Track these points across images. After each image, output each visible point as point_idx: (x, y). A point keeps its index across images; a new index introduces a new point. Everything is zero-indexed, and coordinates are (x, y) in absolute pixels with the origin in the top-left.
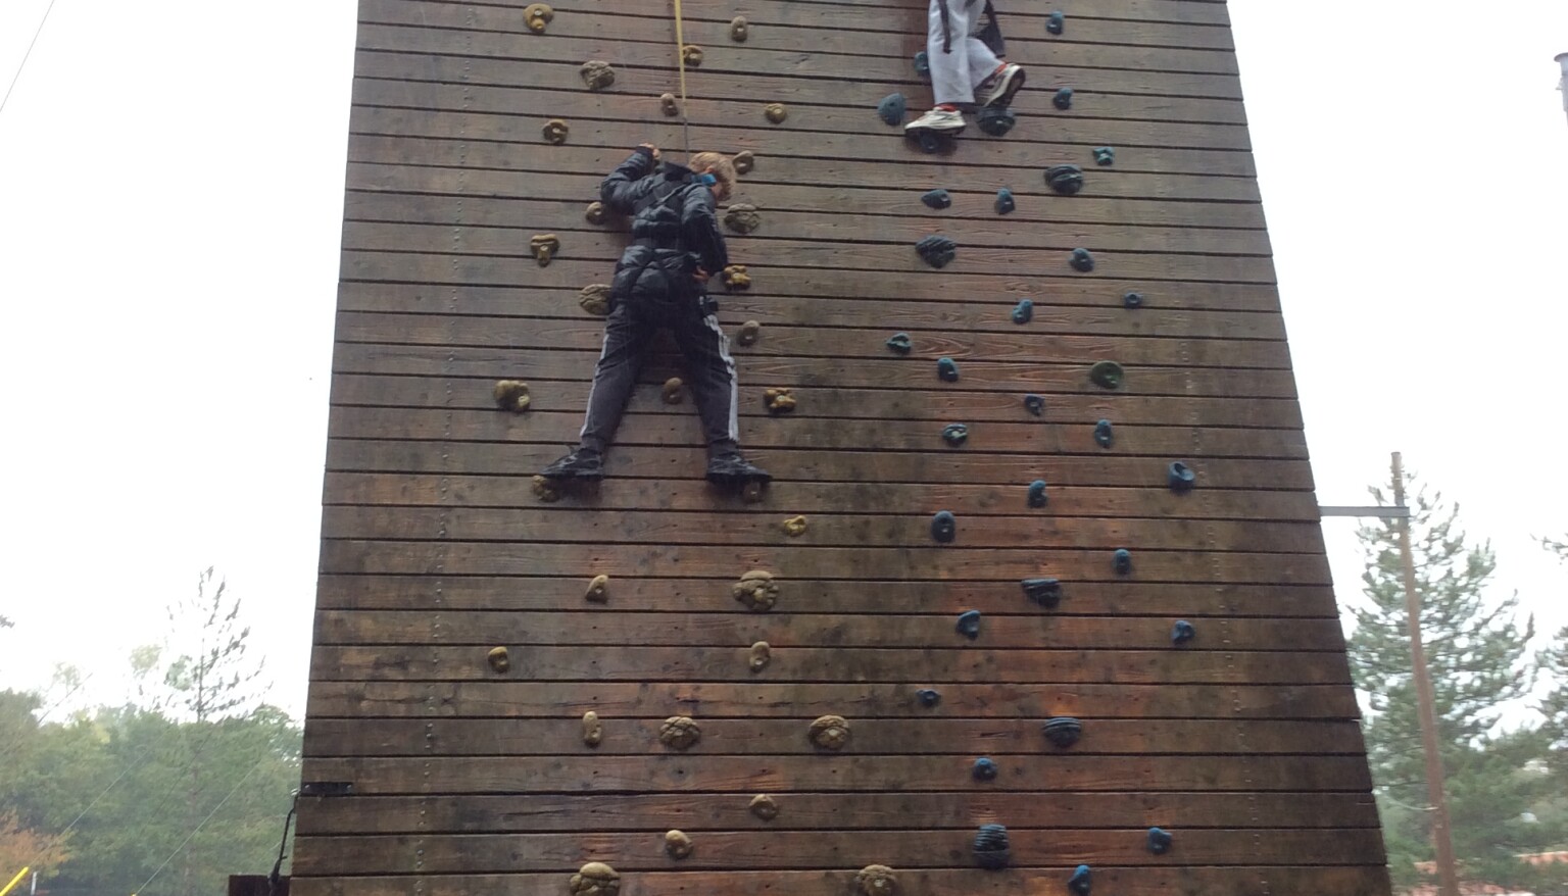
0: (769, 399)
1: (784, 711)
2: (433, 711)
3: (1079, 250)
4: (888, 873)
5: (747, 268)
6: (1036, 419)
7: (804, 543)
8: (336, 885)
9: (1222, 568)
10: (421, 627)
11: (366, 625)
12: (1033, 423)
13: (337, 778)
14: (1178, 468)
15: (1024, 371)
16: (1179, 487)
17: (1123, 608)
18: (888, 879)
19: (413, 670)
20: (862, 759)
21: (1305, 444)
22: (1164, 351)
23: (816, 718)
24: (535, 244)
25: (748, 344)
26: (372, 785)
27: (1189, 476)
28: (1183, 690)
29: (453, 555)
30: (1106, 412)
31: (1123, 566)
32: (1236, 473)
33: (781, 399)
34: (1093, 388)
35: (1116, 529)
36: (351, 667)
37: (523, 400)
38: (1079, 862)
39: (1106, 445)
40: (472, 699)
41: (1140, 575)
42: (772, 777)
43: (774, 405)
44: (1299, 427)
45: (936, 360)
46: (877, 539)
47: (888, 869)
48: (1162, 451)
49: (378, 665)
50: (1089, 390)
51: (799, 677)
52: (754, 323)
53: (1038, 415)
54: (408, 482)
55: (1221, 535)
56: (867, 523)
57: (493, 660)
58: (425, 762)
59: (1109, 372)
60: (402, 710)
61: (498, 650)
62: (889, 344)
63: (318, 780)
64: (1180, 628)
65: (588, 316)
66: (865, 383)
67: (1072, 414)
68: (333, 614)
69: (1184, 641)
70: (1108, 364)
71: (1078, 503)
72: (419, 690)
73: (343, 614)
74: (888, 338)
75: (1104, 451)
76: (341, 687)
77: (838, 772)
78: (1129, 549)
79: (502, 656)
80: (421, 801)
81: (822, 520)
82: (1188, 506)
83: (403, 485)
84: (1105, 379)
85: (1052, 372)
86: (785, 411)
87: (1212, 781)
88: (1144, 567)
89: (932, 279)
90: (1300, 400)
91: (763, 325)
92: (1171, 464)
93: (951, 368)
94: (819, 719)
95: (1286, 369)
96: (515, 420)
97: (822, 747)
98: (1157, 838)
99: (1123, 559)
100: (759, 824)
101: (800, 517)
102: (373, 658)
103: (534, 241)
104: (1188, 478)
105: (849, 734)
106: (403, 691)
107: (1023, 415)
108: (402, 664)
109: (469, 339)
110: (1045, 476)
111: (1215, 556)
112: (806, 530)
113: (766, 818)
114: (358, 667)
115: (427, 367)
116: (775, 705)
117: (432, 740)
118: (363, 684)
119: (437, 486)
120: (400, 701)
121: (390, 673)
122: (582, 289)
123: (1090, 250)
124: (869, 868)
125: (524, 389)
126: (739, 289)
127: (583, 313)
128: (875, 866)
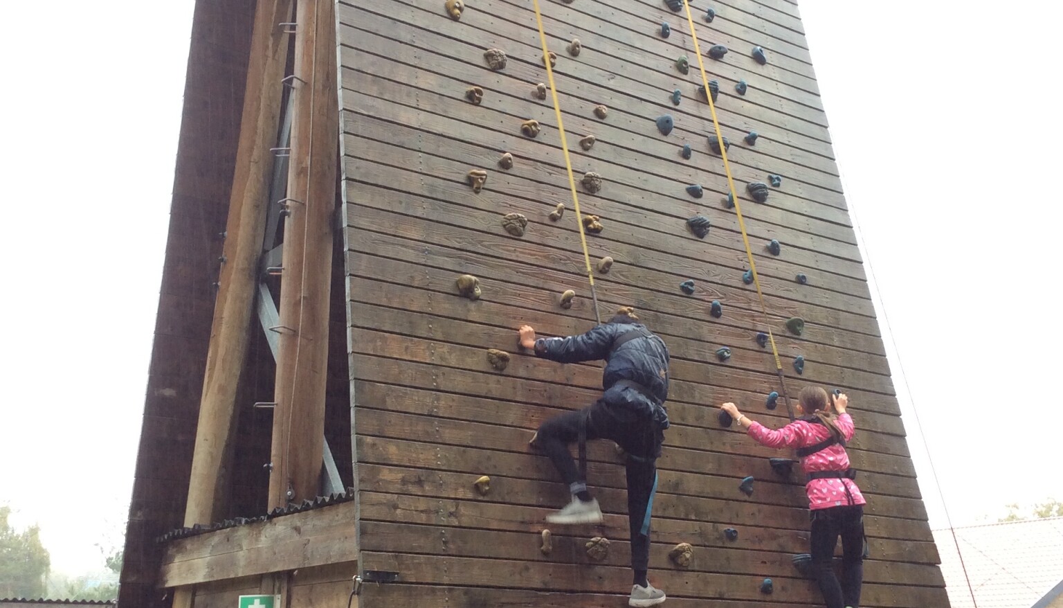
3: (774, 241)
5: (599, 219)
6: (761, 349)
12: (761, 352)
13: (387, 569)
15: (753, 316)
20: (701, 575)
21: (893, 386)
22: (819, 315)
23: (677, 544)
24: (473, 176)
25: (605, 273)
26: (411, 576)
29: (443, 403)
30: (799, 351)
34: (789, 334)
36: (386, 482)
37: (478, 291)
39: (800, 373)
45: (711, 302)
46: (690, 421)
48: (826, 380)
49: (404, 481)
50: (787, 335)
52: (611, 259)
53: (765, 347)
56: (684, 409)
57: (479, 485)
59: (796, 324)
60: (423, 518)
61: (484, 478)
62: (682, 287)
65: (508, 235)
66: (671, 311)
67: (781, 349)
68: (369, 440)
70: (796, 320)
74: (682, 282)
75: (800, 377)
76: (381, 497)
77: (689, 583)
80: (444, 590)
83: (406, 344)
87: (878, 601)
91: (615, 261)
93: (719, 308)
97: (679, 565)
102: (400, 476)
103: (473, 173)
105: (695, 557)
106: (422, 504)
107: (756, 346)
108: (420, 482)
110: (775, 390)
111: (863, 454)
117: (445, 543)
118: (396, 496)
119: (428, 348)
120: (422, 511)
121: (413, 489)
122: (504, 215)
123: (779, 242)
125: (478, 283)
126: (595, 232)
127: (505, 233)
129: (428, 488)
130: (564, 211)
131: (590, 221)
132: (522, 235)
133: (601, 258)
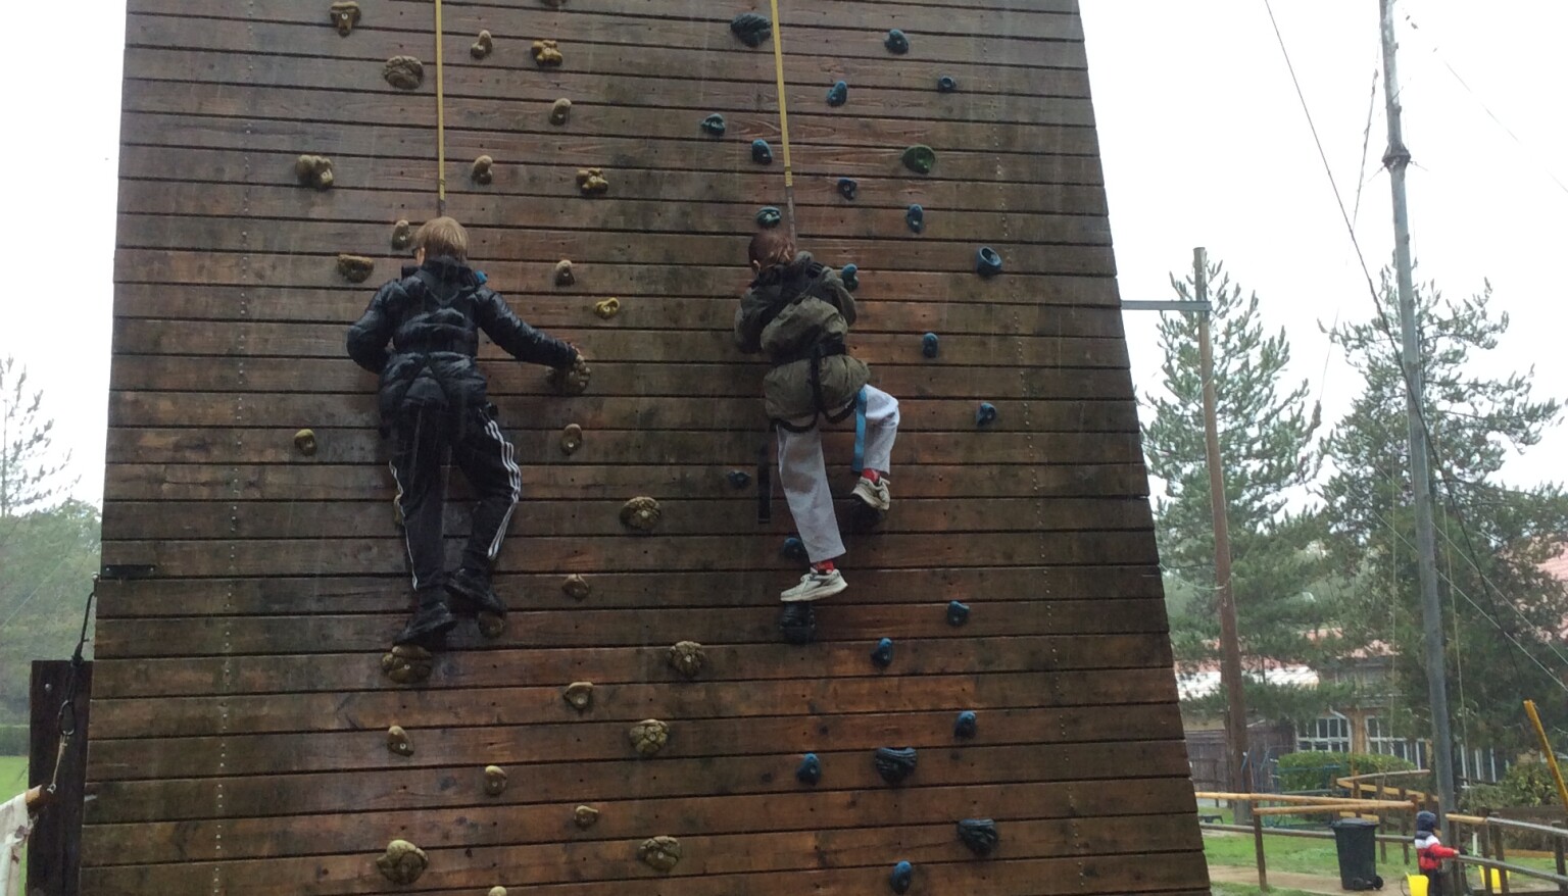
0: (583, 179)
1: (597, 493)
2: (239, 495)
3: (895, 31)
4: (698, 649)
5: (558, 44)
6: (847, 202)
7: (617, 325)
8: (142, 667)
9: (1025, 351)
10: (224, 409)
11: (165, 406)
12: (844, 206)
13: (137, 561)
14: (987, 253)
15: (838, 154)
16: (986, 272)
17: (930, 391)
18: (697, 655)
19: (216, 452)
20: (673, 540)
21: (1109, 230)
22: (977, 136)
23: (627, 499)
24: (334, 12)
25: (562, 122)
26: (176, 567)
27: (997, 261)
28: (985, 471)
29: (254, 336)
30: (916, 198)
31: (930, 350)
32: (1039, 258)
33: (593, 180)
34: (906, 172)
35: (923, 313)
36: (150, 449)
37: (327, 176)
38: (880, 636)
39: (916, 230)
40: (276, 481)
41: (946, 358)
42: (585, 558)
43: (586, 186)
44: (1102, 213)
45: (750, 142)
46: (689, 322)
47: (698, 645)
48: (972, 236)
49: (177, 447)
50: (903, 174)
51: (611, 459)
52: (567, 102)
53: (851, 199)
54: (207, 260)
55: (1026, 320)
56: (680, 305)
57: (299, 443)
58: (230, 545)
59: (921, 156)
60: (205, 493)
61: (304, 432)
62: (704, 126)
63: (119, 563)
64: (983, 410)
65: (392, 89)
66: (679, 164)
67: (885, 198)
68: (129, 396)
69: (985, 423)
70: (924, 149)
71: (889, 288)
72: (222, 473)
73: (141, 396)
74: (701, 118)
75: (915, 236)
76: (138, 469)
77: (649, 554)
78: (936, 333)
79: (308, 438)
80: (229, 583)
81: (633, 303)
82: (996, 290)
83: (201, 263)
84: (916, 164)
85: (865, 155)
86: (597, 193)
87: (1010, 557)
88: (951, 352)
89: (746, 58)
90: (1106, 187)
91: (573, 103)
92: (980, 248)
93: (765, 150)
94: (633, 500)
95: (1094, 156)
96: (318, 197)
97: (633, 528)
98: (954, 611)
99: (931, 343)
100: (573, 603)
101: (613, 299)
102: (173, 439)
103: (334, 8)
104: (996, 263)
105: (659, 515)
106: (205, 475)
107: (836, 199)
108: (203, 447)
109: (267, 111)
110: (857, 261)
111: (1020, 341)
112: (618, 312)
113: (579, 599)
114: (157, 449)
115: (223, 139)
116: (586, 487)
117: (237, 523)
118: (163, 466)
119: (237, 264)
120: (203, 484)
121: (191, 456)
122: (385, 61)
123: (905, 32)
124: (679, 644)
125: (327, 165)
126: (550, 65)
127: (388, 87)
128: (686, 642)
129: (217, 453)
130: (494, 41)
131: (537, 51)
132: (416, 87)
133: (553, 101)
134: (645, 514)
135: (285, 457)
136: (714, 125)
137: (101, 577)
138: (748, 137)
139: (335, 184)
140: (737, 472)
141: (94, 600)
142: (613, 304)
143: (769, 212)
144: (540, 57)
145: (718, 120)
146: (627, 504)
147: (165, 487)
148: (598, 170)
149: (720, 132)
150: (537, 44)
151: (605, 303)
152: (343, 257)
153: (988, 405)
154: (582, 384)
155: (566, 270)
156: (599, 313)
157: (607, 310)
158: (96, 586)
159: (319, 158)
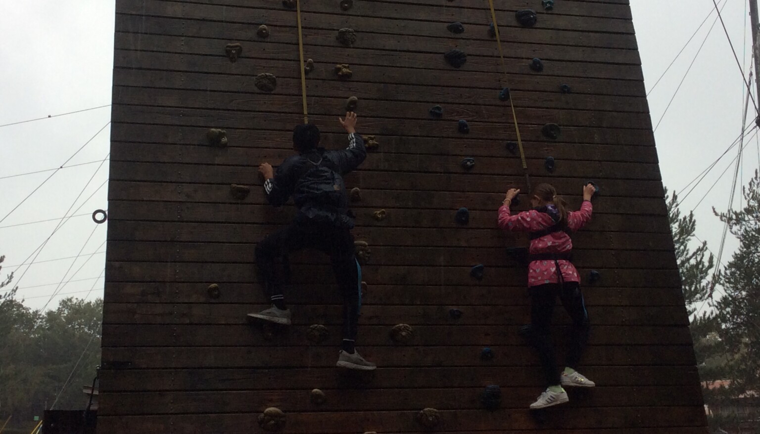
1: (376, 321)
2: (176, 320)
4: (436, 412)
6: (511, 155)
7: (385, 225)
8: (125, 420)
9: (615, 241)
10: (168, 272)
11: (136, 270)
12: (510, 158)
13: (121, 359)
15: (506, 128)
18: (436, 416)
19: (164, 297)
22: (582, 118)
23: (394, 325)
24: (228, 48)
29: (185, 230)
32: (622, 188)
33: (370, 142)
34: (544, 138)
36: (128, 294)
37: (224, 140)
40: (197, 313)
45: (458, 121)
46: (426, 223)
47: (435, 410)
48: (581, 175)
49: (143, 294)
51: (384, 302)
52: (355, 98)
53: (513, 153)
54: (159, 187)
55: (614, 222)
57: (210, 291)
60: (158, 320)
61: (213, 285)
62: (431, 112)
63: (111, 360)
64: (592, 274)
65: (259, 91)
66: (418, 133)
67: (532, 153)
68: (117, 264)
69: (594, 281)
72: (168, 309)
75: (550, 174)
76: (122, 306)
79: (216, 289)
81: (394, 212)
83: (155, 189)
84: (550, 133)
85: (521, 128)
86: (374, 149)
87: (610, 360)
89: (453, 74)
90: (656, 147)
91: (359, 99)
93: (466, 126)
94: (397, 326)
95: (649, 129)
96: (220, 152)
97: (397, 342)
101: (383, 210)
102: (141, 289)
103: (227, 47)
105: (412, 334)
106: (159, 309)
107: (506, 153)
108: (157, 293)
109: (191, 104)
112: (385, 217)
114: (133, 294)
115: (167, 119)
116: (370, 318)
117: (176, 337)
118: (136, 305)
119: (176, 190)
120: (158, 315)
121: (152, 298)
122: (256, 76)
123: (541, 59)
124: (426, 409)
125: (224, 134)
126: (345, 78)
127: (256, 90)
128: (429, 409)
130: (315, 65)
131: (339, 69)
132: (272, 90)
133: (347, 98)
134: (404, 334)
135: (202, 299)
136: (437, 111)
137: (103, 368)
138: (456, 118)
139: (228, 145)
140: (455, 309)
141: (97, 382)
142: (383, 213)
143: (469, 160)
144: (340, 73)
145: (438, 108)
146: (394, 327)
147: (137, 316)
148: (373, 136)
149: (440, 115)
150: (338, 66)
151: (378, 212)
152: (234, 185)
153: (595, 271)
154: (367, 258)
155: (357, 192)
156: (375, 218)
157: (380, 216)
158: (98, 373)
159: (220, 130)
